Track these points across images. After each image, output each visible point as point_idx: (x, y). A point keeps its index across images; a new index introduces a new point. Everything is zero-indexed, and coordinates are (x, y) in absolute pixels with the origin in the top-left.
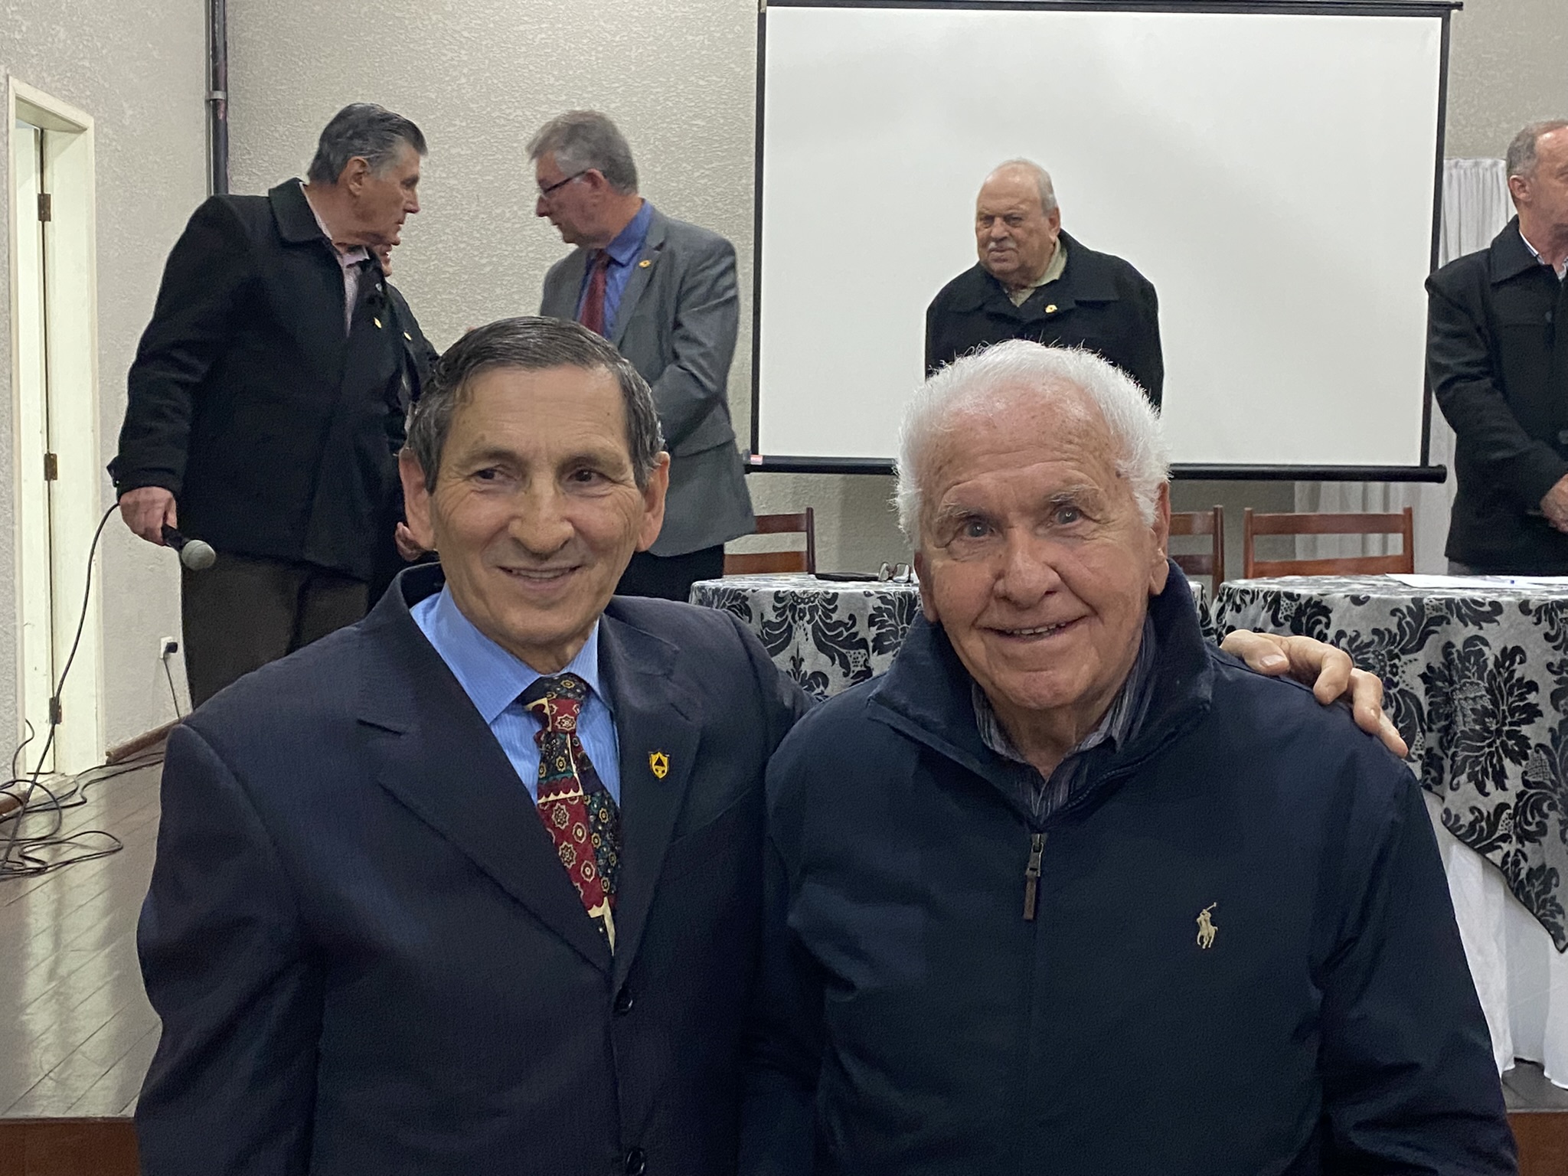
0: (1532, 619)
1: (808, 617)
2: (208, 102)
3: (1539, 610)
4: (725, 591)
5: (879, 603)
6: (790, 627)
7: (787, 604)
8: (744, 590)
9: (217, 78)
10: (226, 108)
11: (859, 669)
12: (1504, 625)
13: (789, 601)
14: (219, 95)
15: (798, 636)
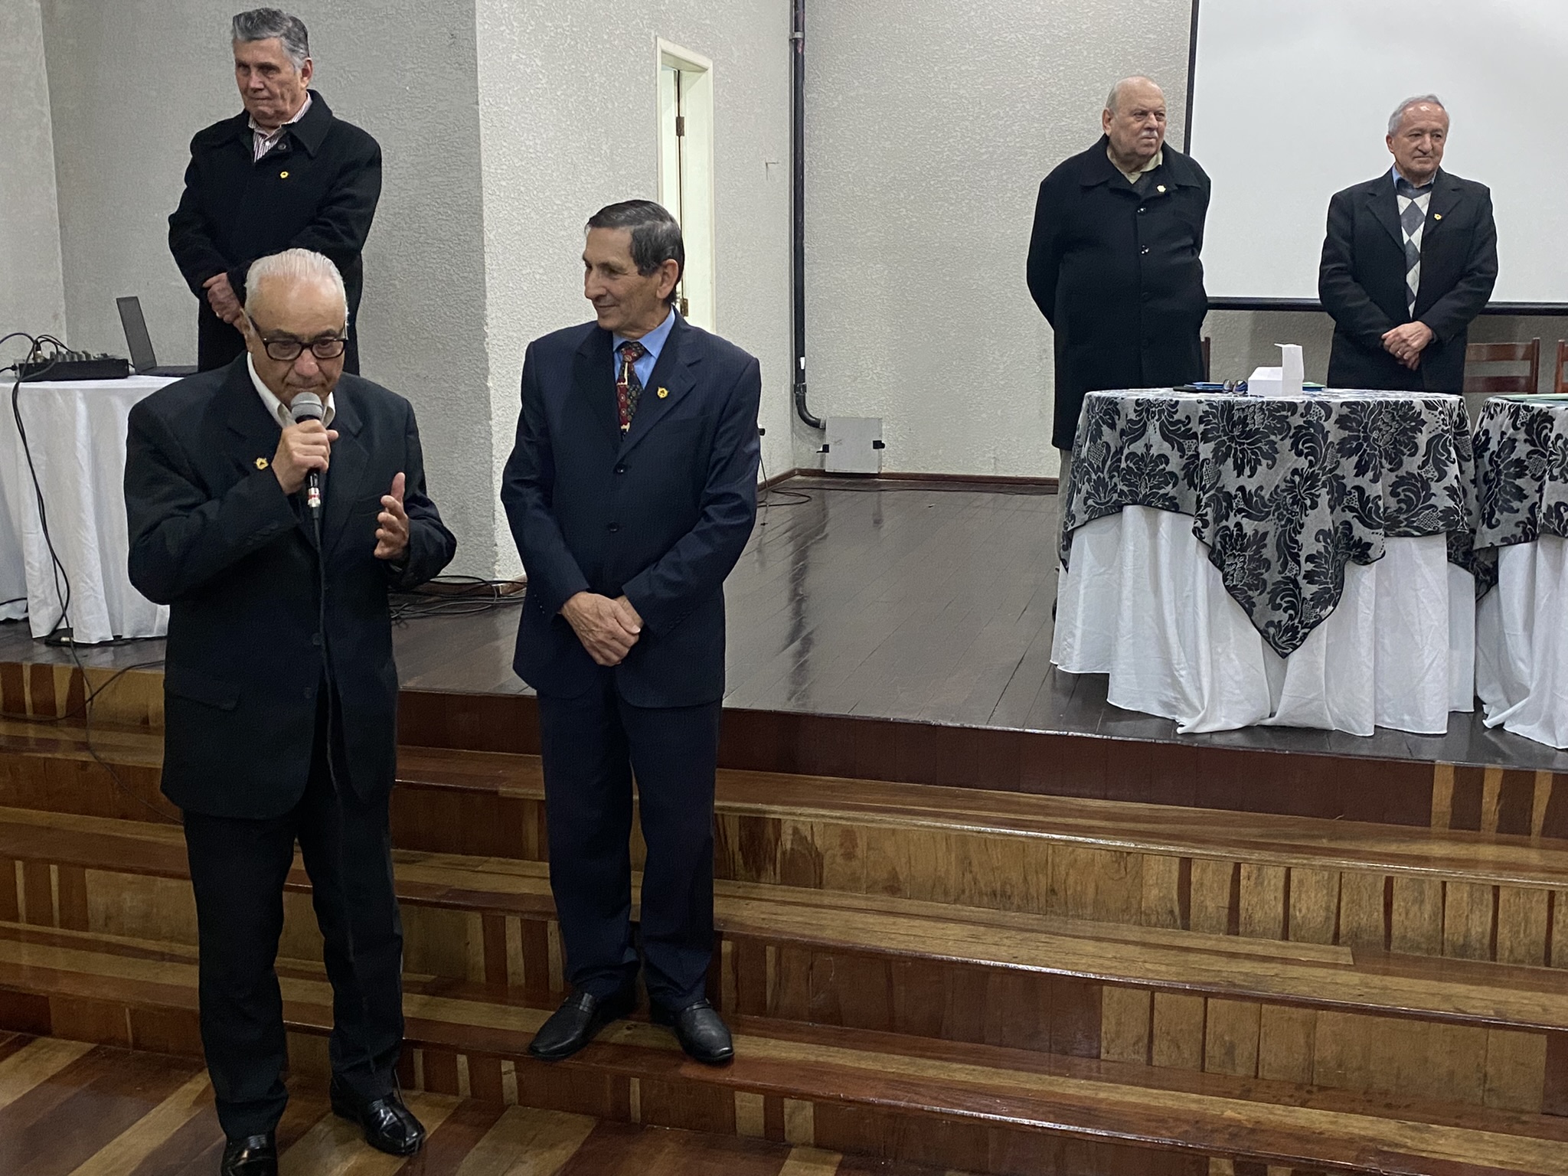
1: (1157, 417)
2: (790, 40)
4: (1104, 398)
5: (1207, 408)
6: (1145, 424)
7: (1144, 408)
8: (1116, 398)
9: (797, 24)
10: (803, 44)
11: (1190, 453)
13: (1145, 406)
14: (799, 35)
15: (1150, 429)
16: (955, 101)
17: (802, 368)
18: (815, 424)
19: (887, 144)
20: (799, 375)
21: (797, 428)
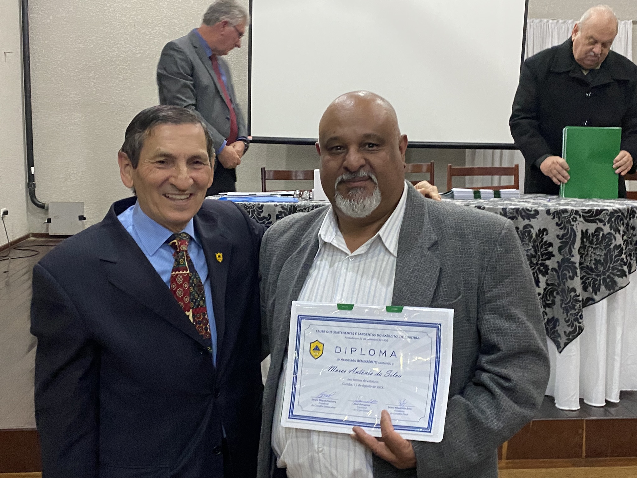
0: (552, 217)
3: (554, 213)
12: (540, 219)
16: (120, 24)
17: (33, 173)
18: (42, 206)
19: (81, 45)
20: (31, 178)
21: (31, 209)
